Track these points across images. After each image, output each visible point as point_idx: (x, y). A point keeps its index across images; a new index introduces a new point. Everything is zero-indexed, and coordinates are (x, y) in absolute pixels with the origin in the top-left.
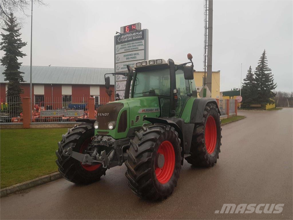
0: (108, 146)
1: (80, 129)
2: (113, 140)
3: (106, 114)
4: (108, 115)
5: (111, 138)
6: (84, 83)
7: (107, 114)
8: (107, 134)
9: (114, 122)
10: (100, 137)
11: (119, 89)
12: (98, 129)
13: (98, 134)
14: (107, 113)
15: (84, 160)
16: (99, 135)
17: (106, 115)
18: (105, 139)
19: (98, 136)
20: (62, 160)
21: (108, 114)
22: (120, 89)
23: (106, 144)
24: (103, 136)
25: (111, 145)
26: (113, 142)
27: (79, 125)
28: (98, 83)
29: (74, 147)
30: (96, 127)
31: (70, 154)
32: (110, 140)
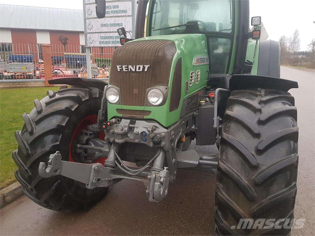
0: (151, 145)
1: (65, 101)
2: (161, 131)
3: (139, 68)
4: (146, 70)
5: (157, 125)
6: (28, 27)
7: (144, 68)
8: (146, 117)
9: (162, 88)
10: (125, 123)
11: (91, 31)
12: (118, 103)
13: (120, 115)
14: (144, 64)
15: (92, 178)
16: (121, 118)
17: (141, 70)
18: (141, 127)
19: (119, 119)
20: (30, 174)
21: (147, 67)
22: (94, 30)
23: (144, 139)
24: (133, 121)
25: (160, 143)
26: (163, 134)
27: (59, 92)
28: (47, 28)
29: (58, 143)
30: (113, 98)
31: (57, 170)
32: (154, 130)
